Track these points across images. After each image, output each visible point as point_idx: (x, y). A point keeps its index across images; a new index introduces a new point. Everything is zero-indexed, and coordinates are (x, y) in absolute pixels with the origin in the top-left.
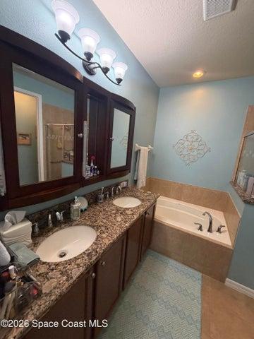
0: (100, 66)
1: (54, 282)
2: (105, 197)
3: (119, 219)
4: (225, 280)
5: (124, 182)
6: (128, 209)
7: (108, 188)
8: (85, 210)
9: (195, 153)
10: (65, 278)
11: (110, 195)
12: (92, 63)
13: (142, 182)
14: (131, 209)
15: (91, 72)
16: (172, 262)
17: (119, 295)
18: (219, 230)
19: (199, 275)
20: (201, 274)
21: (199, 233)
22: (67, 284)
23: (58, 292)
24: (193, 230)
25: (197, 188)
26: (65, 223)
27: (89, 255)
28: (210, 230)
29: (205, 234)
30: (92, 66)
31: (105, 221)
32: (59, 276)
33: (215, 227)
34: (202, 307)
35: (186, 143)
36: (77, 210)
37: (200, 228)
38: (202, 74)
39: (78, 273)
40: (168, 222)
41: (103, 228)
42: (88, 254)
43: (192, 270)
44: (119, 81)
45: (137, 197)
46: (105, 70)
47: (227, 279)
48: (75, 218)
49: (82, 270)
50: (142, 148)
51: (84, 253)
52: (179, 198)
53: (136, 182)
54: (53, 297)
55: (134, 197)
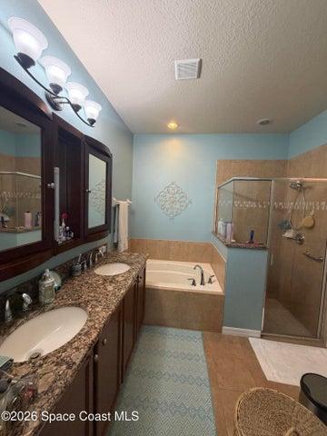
0: (69, 102)
1: (51, 377)
2: (83, 268)
3: (110, 288)
4: (221, 330)
5: (103, 246)
6: (118, 276)
7: (85, 256)
8: (59, 288)
9: (178, 206)
10: (64, 367)
11: (88, 265)
12: (58, 97)
13: (124, 245)
14: (122, 275)
15: (55, 106)
16: (171, 330)
17: (118, 389)
18: (210, 281)
19: (198, 334)
20: (200, 333)
21: (193, 288)
22: (70, 372)
23: (60, 384)
24: (187, 287)
25: (184, 243)
26: (33, 310)
27: (87, 334)
28: (202, 283)
29: (199, 288)
30: (58, 100)
31: (92, 294)
32: (55, 368)
33: (206, 280)
34: (208, 363)
35: (168, 195)
36: (50, 288)
37: (194, 284)
38: (176, 126)
39: (81, 356)
40: (161, 285)
41: (94, 303)
42: (84, 333)
43: (191, 332)
44: (92, 122)
45: (123, 262)
46: (76, 108)
47: (224, 327)
48: (48, 301)
49: (83, 351)
50: (121, 202)
51: (79, 334)
52: (167, 258)
53: (116, 246)
54: (57, 391)
55: (120, 262)
